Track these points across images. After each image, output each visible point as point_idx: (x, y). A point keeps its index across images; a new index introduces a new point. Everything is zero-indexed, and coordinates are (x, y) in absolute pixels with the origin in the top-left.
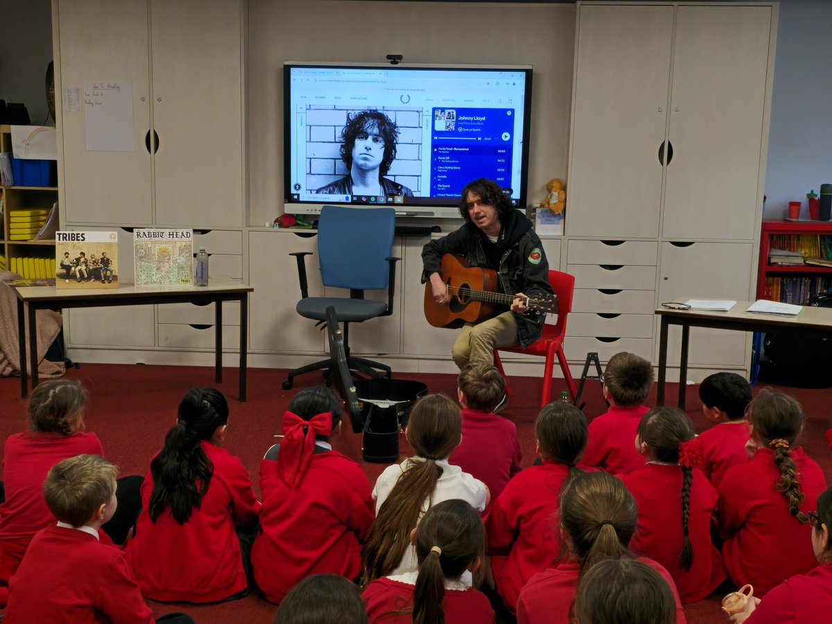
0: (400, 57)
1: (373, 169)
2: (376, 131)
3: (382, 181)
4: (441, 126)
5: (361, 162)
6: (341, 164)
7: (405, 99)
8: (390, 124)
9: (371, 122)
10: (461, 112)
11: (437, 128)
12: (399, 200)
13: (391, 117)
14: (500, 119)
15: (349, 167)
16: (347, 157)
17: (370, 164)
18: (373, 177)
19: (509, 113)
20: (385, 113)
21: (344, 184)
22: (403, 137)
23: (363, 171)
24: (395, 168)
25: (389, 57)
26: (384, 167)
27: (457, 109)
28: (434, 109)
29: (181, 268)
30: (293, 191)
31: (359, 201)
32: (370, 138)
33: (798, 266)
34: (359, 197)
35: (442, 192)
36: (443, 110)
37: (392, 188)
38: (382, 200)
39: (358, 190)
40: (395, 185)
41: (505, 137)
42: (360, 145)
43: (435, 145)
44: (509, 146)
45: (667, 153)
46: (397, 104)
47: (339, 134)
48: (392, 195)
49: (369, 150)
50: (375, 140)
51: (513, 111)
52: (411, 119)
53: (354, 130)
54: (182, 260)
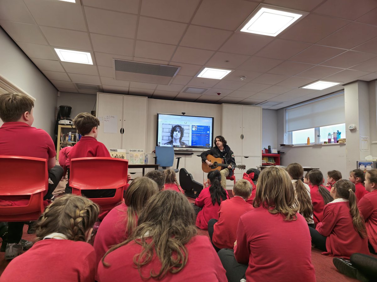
0: (185, 113)
1: (178, 139)
2: (179, 130)
3: (180, 142)
4: (194, 129)
5: (175, 137)
6: (170, 138)
7: (186, 123)
8: (182, 128)
9: (178, 128)
10: (198, 126)
11: (193, 130)
12: (184, 146)
13: (182, 127)
14: (207, 128)
15: (172, 138)
16: (172, 136)
17: (177, 138)
18: (178, 141)
19: (209, 127)
20: (181, 126)
21: (171, 142)
22: (185, 131)
23: (176, 139)
24: (183, 139)
25: (182, 113)
26: (181, 139)
27: (197, 126)
28: (192, 125)
29: (141, 160)
30: (158, 144)
31: (174, 146)
32: (177, 132)
33: (265, 163)
34: (175, 146)
35: (194, 145)
36: (194, 126)
37: (182, 143)
38: (180, 146)
39: (174, 144)
40: (183, 143)
41: (208, 132)
42: (175, 133)
43: (192, 133)
44: (209, 134)
45: (242, 137)
46: (184, 124)
47: (170, 130)
48: (182, 145)
49: (177, 134)
50: (179, 132)
51: (210, 126)
52: (187, 128)
53: (174, 129)
54: (141, 158)
